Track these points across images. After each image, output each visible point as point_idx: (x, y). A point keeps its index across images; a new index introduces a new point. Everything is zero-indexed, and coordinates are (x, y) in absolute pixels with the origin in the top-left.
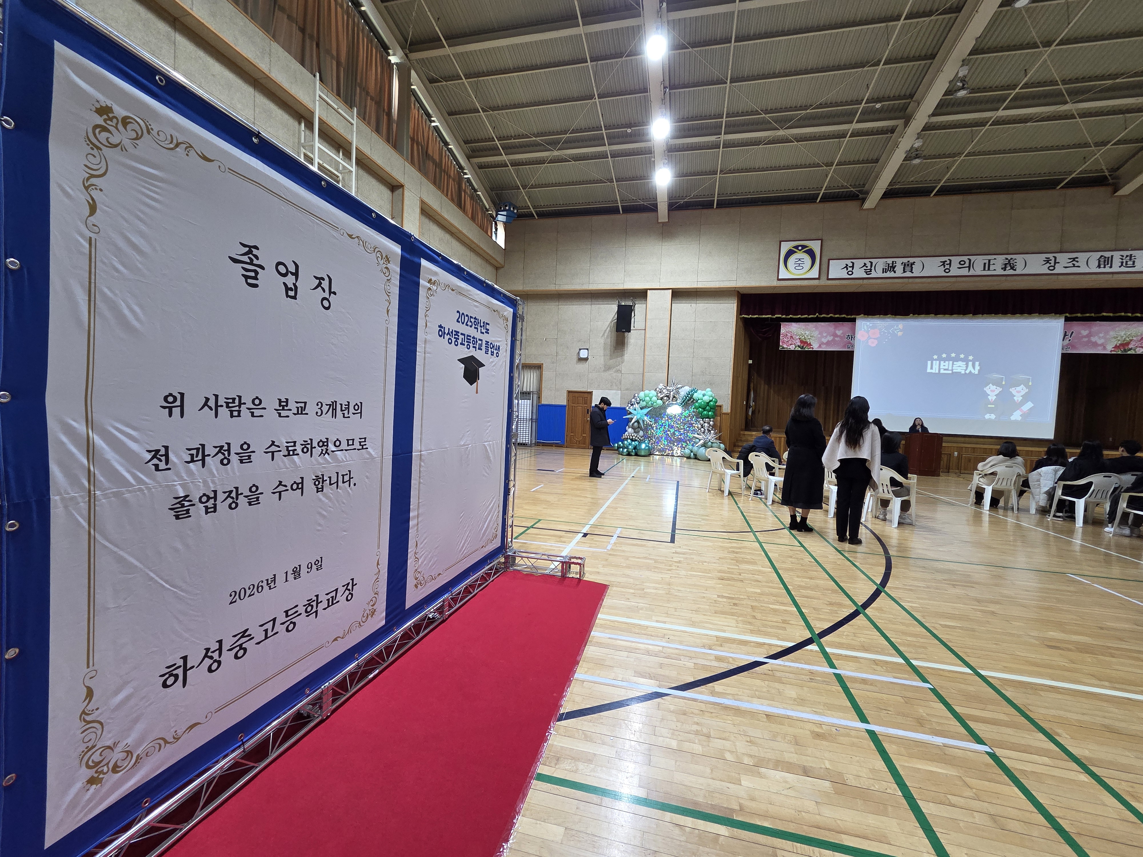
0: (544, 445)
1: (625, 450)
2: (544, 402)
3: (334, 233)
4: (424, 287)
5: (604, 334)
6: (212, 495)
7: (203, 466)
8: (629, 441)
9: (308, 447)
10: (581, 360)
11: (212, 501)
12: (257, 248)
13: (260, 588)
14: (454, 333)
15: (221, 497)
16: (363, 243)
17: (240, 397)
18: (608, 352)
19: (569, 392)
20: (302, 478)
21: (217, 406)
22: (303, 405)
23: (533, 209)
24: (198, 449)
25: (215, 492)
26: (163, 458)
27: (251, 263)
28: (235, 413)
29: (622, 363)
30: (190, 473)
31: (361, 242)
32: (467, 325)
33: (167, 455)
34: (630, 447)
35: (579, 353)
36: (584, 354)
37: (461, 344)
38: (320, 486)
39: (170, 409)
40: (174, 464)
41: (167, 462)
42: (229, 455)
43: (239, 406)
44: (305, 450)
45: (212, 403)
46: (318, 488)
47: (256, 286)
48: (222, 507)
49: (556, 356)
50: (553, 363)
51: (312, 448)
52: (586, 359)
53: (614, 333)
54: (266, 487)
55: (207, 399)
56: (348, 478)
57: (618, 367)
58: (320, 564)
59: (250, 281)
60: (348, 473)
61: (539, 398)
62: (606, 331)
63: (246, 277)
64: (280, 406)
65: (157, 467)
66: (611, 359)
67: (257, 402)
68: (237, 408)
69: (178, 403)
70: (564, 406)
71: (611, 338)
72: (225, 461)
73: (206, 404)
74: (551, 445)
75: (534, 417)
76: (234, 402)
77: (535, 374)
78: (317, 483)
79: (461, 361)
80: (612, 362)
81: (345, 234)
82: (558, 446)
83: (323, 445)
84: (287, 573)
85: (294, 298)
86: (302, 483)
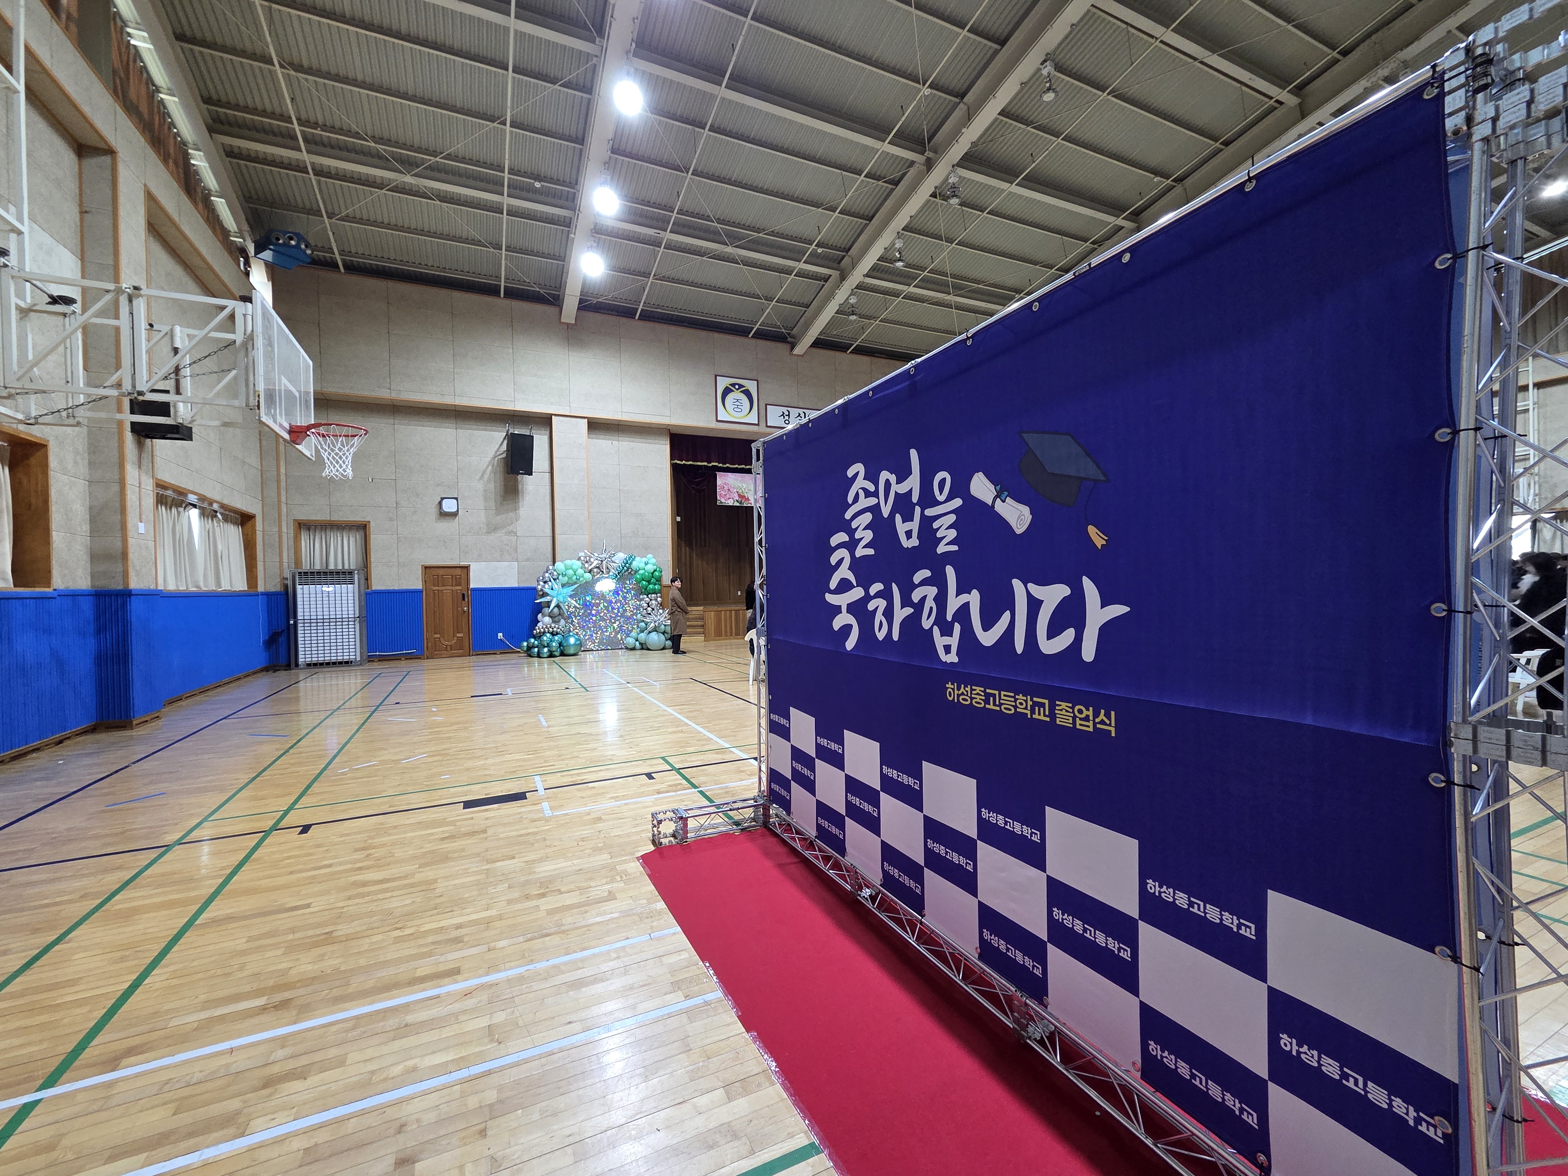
0: (382, 659)
1: (546, 650)
2: (377, 585)
5: (482, 476)
8: (548, 635)
10: (444, 515)
18: (492, 504)
19: (426, 568)
23: (340, 254)
29: (517, 520)
34: (554, 644)
35: (440, 503)
36: (449, 506)
49: (396, 507)
50: (391, 519)
52: (454, 515)
57: (511, 528)
61: (366, 580)
62: (485, 471)
70: (421, 592)
71: (495, 482)
74: (397, 658)
80: (499, 519)
82: (410, 657)
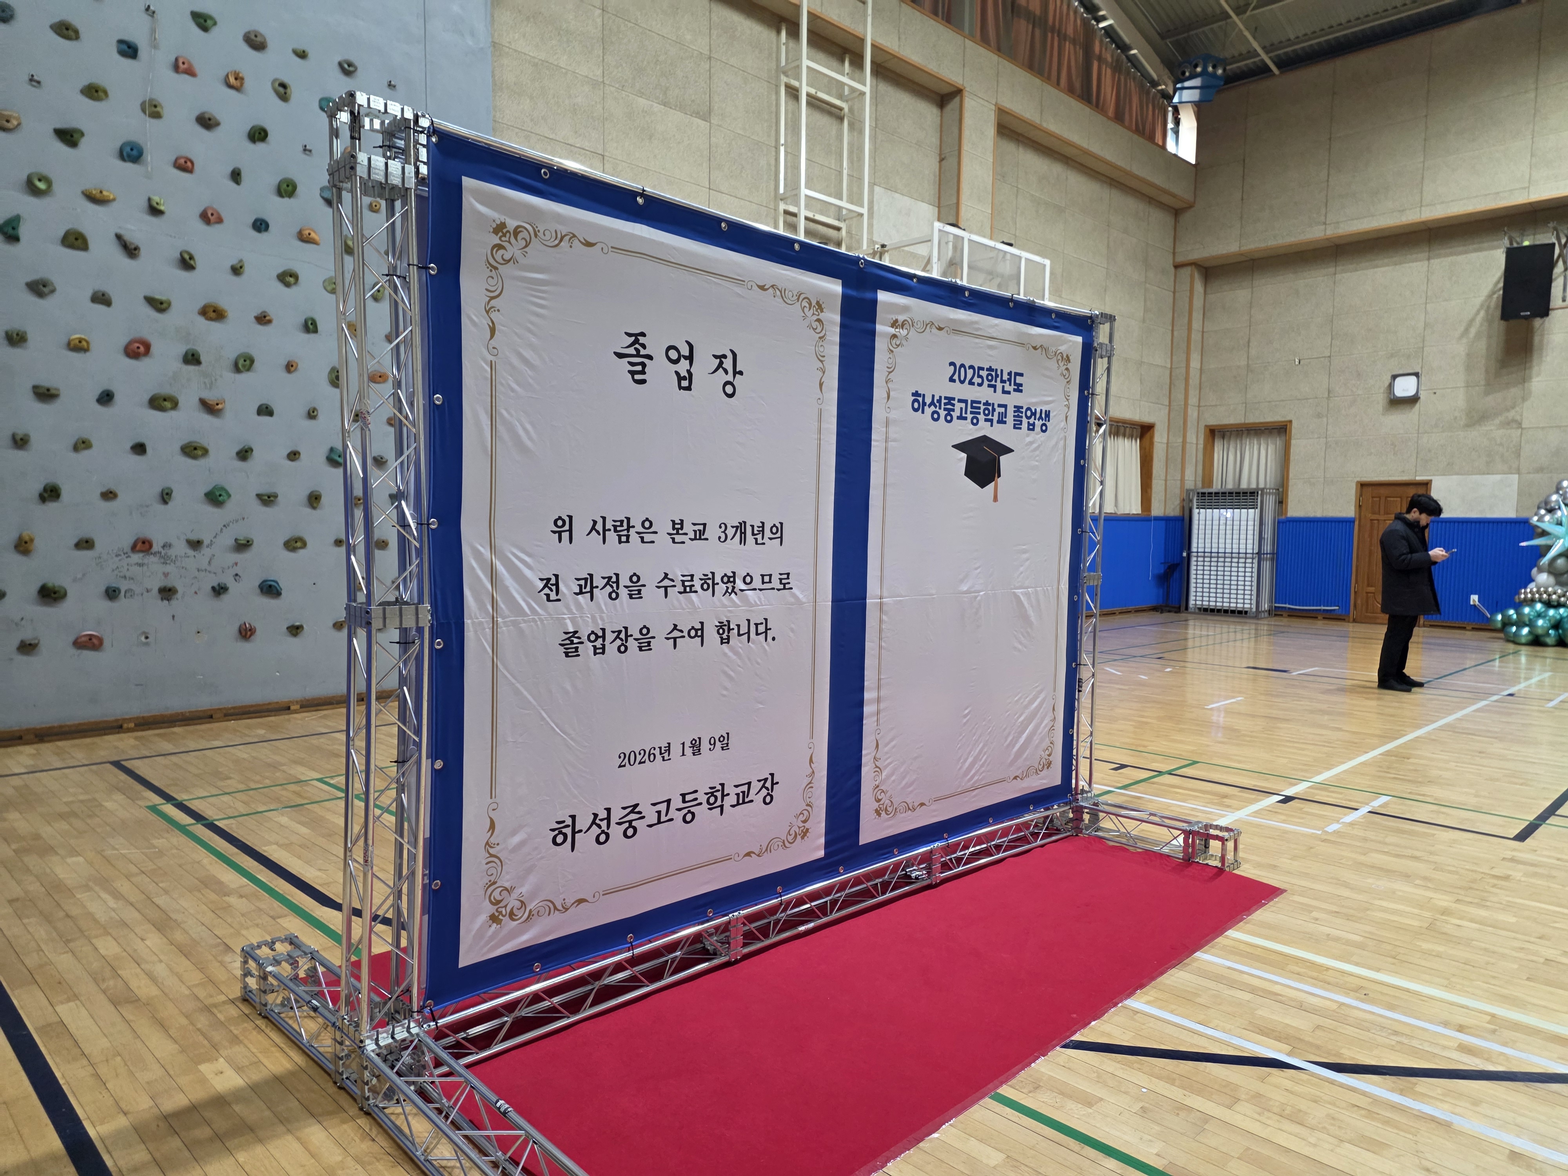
0: (1294, 614)
1: (1525, 631)
2: (1295, 510)
3: (738, 290)
4: (884, 334)
5: (1467, 330)
6: (600, 634)
7: (592, 599)
8: (1539, 606)
9: (709, 583)
10: (1396, 403)
11: (600, 640)
12: (643, 334)
13: (652, 757)
14: (943, 401)
15: (610, 637)
16: (781, 292)
17: (628, 519)
18: (1479, 376)
19: (1363, 485)
20: (702, 623)
21: (605, 530)
22: (701, 527)
23: (1267, 53)
24: (586, 579)
25: (603, 630)
26: (554, 588)
27: (638, 355)
28: (624, 539)
29: (1524, 399)
30: (579, 606)
31: (778, 293)
32: (971, 383)
33: (557, 585)
34: (1540, 622)
35: (1391, 387)
36: (1405, 387)
37: (960, 418)
38: (725, 636)
39: (560, 533)
40: (564, 594)
41: (557, 594)
42: (618, 588)
43: (628, 530)
44: (705, 586)
45: (599, 527)
46: (722, 639)
47: (643, 382)
48: (612, 648)
49: (1329, 397)
50: (1319, 416)
51: (714, 584)
52: (1413, 400)
53: (1499, 326)
54: (660, 631)
55: (595, 522)
56: (764, 629)
57: (1512, 414)
58: (726, 741)
59: (637, 377)
60: (764, 621)
61: (1281, 502)
62: (1471, 322)
63: (633, 373)
64: (674, 528)
65: (548, 596)
66: (1487, 393)
67: (648, 524)
68: (625, 533)
69: (567, 527)
70: (1349, 522)
71: (1489, 337)
72: (614, 595)
73: (593, 528)
74: (1311, 616)
75: (1268, 548)
76: (622, 525)
77: (1271, 448)
78: (721, 631)
79: (960, 447)
80: (1490, 401)
81: (755, 288)
82: (1330, 617)
83: (729, 581)
84: (683, 744)
85: (689, 388)
86: (702, 629)
